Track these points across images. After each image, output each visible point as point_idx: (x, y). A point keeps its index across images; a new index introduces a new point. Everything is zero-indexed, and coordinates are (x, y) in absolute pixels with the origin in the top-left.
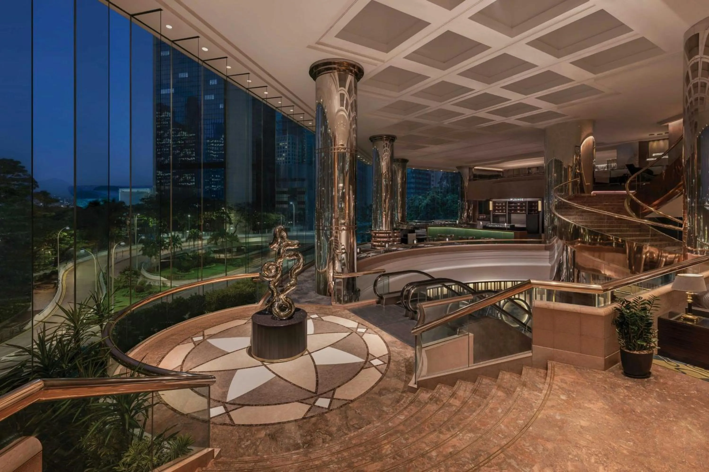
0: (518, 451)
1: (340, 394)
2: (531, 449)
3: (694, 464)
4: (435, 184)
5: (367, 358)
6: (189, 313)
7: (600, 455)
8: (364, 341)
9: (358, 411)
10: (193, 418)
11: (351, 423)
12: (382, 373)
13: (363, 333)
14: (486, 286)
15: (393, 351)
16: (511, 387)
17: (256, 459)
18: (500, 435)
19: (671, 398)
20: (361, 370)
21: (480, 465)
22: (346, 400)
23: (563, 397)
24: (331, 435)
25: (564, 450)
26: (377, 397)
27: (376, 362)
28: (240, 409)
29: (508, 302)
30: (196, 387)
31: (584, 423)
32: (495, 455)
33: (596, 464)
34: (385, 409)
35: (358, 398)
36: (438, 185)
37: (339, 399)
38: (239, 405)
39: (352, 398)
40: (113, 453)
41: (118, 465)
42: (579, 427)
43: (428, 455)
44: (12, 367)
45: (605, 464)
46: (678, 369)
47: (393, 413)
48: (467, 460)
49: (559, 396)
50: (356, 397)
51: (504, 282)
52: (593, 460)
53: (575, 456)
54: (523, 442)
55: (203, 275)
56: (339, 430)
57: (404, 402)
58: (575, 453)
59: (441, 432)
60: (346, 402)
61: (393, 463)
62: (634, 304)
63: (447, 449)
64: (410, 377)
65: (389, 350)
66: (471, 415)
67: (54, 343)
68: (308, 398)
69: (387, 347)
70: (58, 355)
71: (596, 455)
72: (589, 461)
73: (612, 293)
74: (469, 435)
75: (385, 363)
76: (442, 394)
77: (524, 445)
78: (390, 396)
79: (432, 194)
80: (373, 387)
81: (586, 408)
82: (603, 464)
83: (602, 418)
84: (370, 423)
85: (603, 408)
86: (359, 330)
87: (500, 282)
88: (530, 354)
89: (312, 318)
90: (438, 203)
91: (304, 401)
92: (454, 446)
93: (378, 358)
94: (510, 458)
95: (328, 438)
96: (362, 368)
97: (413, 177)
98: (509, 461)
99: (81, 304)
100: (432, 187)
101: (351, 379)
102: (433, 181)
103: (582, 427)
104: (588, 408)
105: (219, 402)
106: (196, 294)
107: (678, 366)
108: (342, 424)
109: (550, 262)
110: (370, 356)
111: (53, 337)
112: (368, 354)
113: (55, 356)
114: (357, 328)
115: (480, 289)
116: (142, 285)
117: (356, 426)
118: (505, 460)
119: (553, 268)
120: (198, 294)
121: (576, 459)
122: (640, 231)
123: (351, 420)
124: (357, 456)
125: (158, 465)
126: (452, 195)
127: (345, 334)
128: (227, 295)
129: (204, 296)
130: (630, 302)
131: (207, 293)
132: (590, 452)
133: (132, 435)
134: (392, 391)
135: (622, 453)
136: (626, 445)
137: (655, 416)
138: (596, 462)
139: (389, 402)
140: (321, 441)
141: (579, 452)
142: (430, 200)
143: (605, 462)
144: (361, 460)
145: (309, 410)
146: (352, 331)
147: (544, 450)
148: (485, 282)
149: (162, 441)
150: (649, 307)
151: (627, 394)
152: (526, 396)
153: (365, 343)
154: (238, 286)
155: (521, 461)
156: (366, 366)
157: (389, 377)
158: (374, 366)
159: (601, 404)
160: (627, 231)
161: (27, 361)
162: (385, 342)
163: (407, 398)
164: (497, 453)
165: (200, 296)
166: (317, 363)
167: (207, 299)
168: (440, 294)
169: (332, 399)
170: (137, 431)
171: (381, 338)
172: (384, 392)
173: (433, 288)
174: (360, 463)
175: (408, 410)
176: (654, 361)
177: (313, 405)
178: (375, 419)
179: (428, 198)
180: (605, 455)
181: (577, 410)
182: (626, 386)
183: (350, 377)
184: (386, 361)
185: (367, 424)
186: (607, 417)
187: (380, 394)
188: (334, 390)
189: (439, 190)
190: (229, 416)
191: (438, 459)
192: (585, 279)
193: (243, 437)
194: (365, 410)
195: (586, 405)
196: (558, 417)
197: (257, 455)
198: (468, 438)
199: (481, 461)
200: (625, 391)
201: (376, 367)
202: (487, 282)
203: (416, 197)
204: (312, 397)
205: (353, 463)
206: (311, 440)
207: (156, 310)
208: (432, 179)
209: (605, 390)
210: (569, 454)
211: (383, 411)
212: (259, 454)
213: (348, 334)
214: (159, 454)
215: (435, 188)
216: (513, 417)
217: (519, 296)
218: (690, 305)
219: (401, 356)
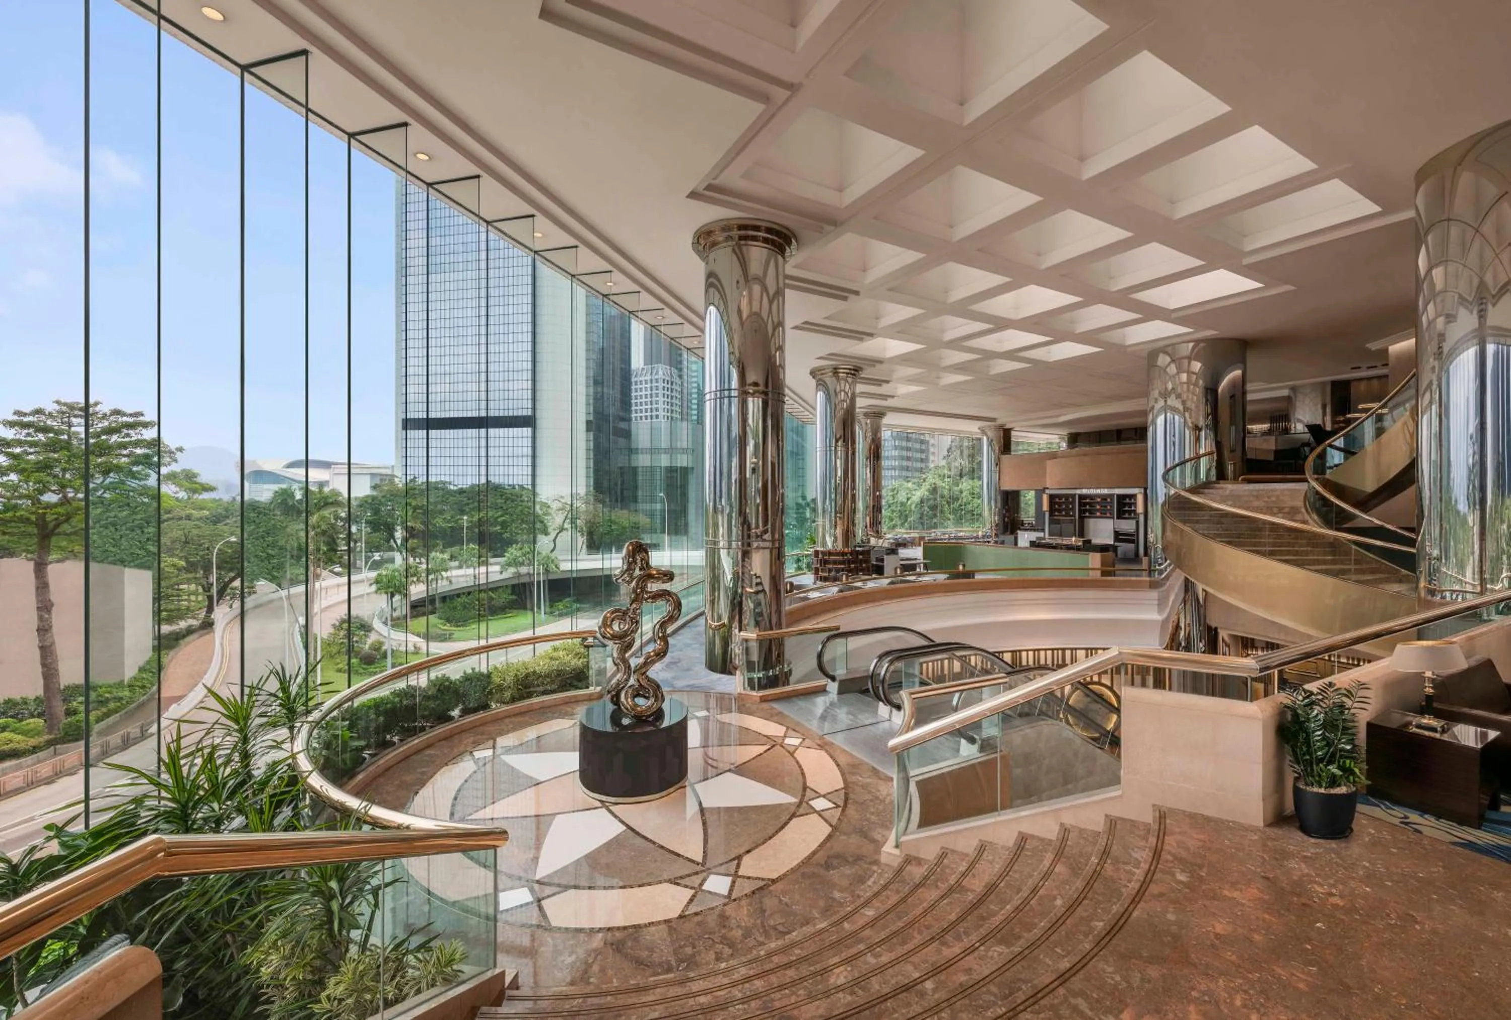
0: (1093, 981)
1: (749, 867)
2: (1118, 978)
3: (1436, 1012)
4: (937, 460)
5: (803, 796)
6: (460, 707)
7: (1252, 992)
8: (798, 762)
9: (785, 900)
10: (466, 910)
11: (772, 923)
12: (831, 826)
13: (797, 747)
14: (1037, 659)
15: (854, 783)
16: (1081, 855)
17: (586, 991)
18: (1058, 950)
19: (1392, 881)
20: (790, 819)
21: (1018, 1009)
22: (763, 879)
23: (1181, 877)
24: (731, 945)
25: (1182, 982)
26: (822, 872)
27: (820, 804)
28: (562, 895)
29: (1077, 689)
30: (471, 850)
31: (1220, 927)
32: (1047, 990)
33: (1245, 1010)
34: (837, 895)
35: (785, 875)
36: (943, 463)
37: (749, 878)
38: (559, 885)
39: (774, 876)
40: (310, 977)
41: (320, 1002)
42: (1212, 936)
43: (919, 987)
44: (116, 807)
45: (1262, 1010)
46: (1406, 824)
47: (853, 902)
48: (992, 998)
49: (1173, 875)
50: (781, 873)
51: (1072, 649)
52: (1238, 1003)
53: (1204, 993)
54: (1101, 965)
55: (490, 632)
56: (747, 934)
57: (874, 882)
58: (1203, 987)
59: (944, 944)
60: (761, 883)
61: (849, 1004)
62: (1320, 697)
63: (954, 977)
64: (886, 833)
65: (845, 781)
66: (1002, 909)
67: (199, 761)
68: (689, 875)
69: (843, 774)
70: (206, 786)
71: (1245, 992)
72: (1232, 1004)
73: (1281, 673)
74: (998, 949)
75: (838, 806)
76: (948, 867)
77: (1104, 971)
78: (847, 870)
79: (931, 479)
80: (814, 853)
81: (1225, 898)
82: (1258, 1011)
83: (1257, 918)
84: (808, 923)
85: (1259, 899)
86: (788, 741)
87: (1063, 650)
88: (1119, 793)
89: (697, 718)
90: (942, 497)
91: (682, 882)
92: (969, 971)
93: (824, 796)
94: (1076, 995)
95: (727, 951)
96: (793, 816)
97: (896, 448)
98: (1073, 1001)
99: (251, 687)
100: (932, 466)
101: (770, 838)
102: (933, 453)
103: (1218, 936)
104: (1230, 899)
105: (520, 878)
106: (473, 669)
107: (1406, 817)
108: (755, 926)
109: (1160, 611)
110: (808, 792)
111: (198, 750)
112: (805, 788)
113: (199, 787)
114: (785, 736)
115: (1024, 663)
116: (375, 650)
117: (781, 928)
118: (1066, 1000)
119: (1165, 622)
120: (477, 670)
121: (1206, 998)
122: (1333, 553)
123: (771, 915)
124: (781, 987)
125: (397, 1001)
126: (971, 482)
127: (761, 749)
128: (534, 672)
129: (489, 676)
130: (1312, 693)
131: (496, 668)
132: (1232, 985)
133: (348, 943)
134: (850, 859)
135: (1296, 989)
136: (1303, 973)
137: (1360, 915)
138: (1245, 1006)
139: (845, 883)
140: (712, 956)
141: (1212, 986)
142: (929, 490)
143: (1262, 1005)
144: (789, 996)
145: (691, 900)
146: (774, 743)
147: (1142, 979)
148: (1034, 650)
149: (404, 955)
150: (1348, 702)
151: (1306, 871)
152: (1110, 873)
153: (800, 767)
154: (555, 654)
155: (1097, 1001)
156: (801, 811)
157: (845, 834)
158: (816, 811)
159: (1256, 891)
160: (1307, 553)
161: (145, 796)
162: (838, 765)
163: (880, 875)
164: (1054, 985)
165: (482, 674)
166: (704, 805)
167: (496, 680)
168: (946, 672)
169: (736, 876)
170: (356, 934)
171: (832, 757)
172: (835, 862)
173: (933, 661)
174: (786, 1002)
175: (881, 898)
176: (1360, 807)
177: (698, 890)
178: (817, 915)
179: (926, 486)
180: (1261, 992)
181: (1207, 903)
182: (1306, 857)
183: (770, 833)
184: (841, 803)
185: (802, 925)
186: (1267, 916)
187: (828, 866)
188: (739, 858)
189: (946, 472)
190: (540, 908)
191: (936, 996)
192: (1228, 646)
193: (560, 947)
194: (797, 897)
195: (1226, 893)
196: (1171, 917)
197: (589, 983)
198: (996, 954)
199: (1019, 1001)
200: (1303, 866)
201: (819, 813)
202: (1039, 650)
203: (901, 486)
204: (697, 873)
205: (773, 1000)
206: (694, 955)
207: (397, 699)
208: (932, 450)
209: (1263, 863)
210: (1193, 989)
211: (834, 899)
212: (592, 980)
213: (766, 747)
214: (397, 979)
215: (937, 467)
216: (1085, 914)
217: (1100, 678)
218: (1429, 698)
219: (870, 792)
